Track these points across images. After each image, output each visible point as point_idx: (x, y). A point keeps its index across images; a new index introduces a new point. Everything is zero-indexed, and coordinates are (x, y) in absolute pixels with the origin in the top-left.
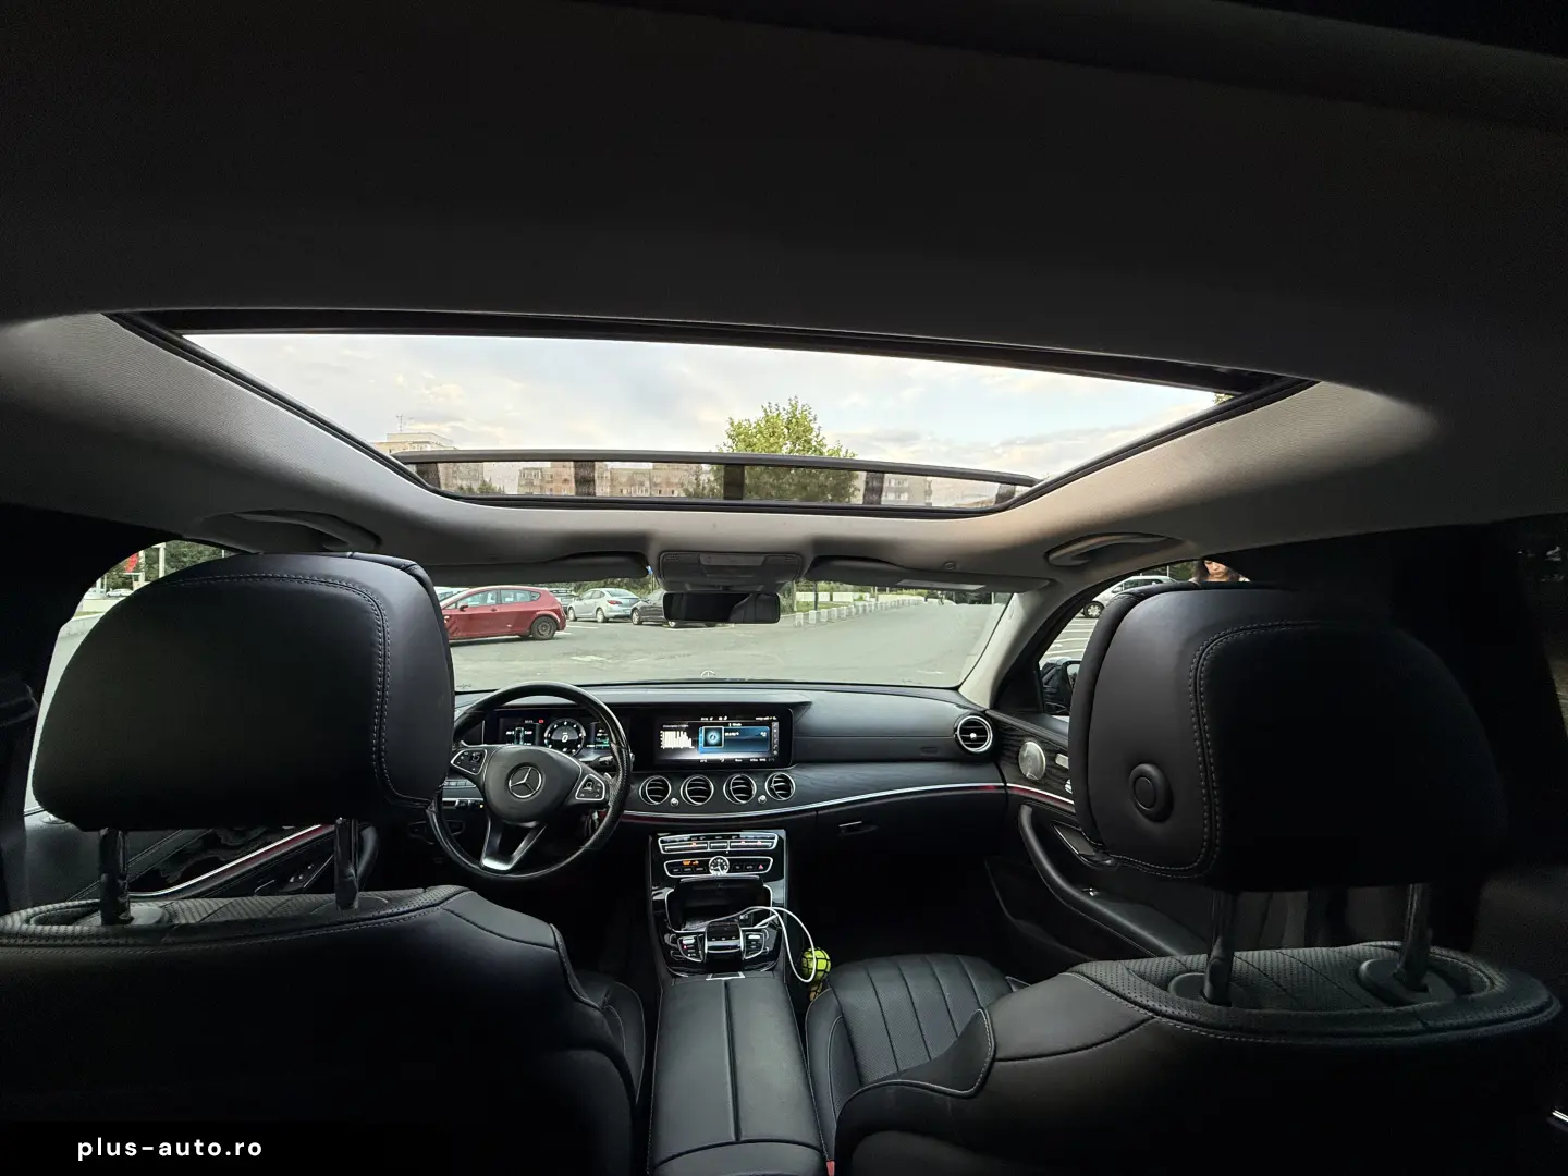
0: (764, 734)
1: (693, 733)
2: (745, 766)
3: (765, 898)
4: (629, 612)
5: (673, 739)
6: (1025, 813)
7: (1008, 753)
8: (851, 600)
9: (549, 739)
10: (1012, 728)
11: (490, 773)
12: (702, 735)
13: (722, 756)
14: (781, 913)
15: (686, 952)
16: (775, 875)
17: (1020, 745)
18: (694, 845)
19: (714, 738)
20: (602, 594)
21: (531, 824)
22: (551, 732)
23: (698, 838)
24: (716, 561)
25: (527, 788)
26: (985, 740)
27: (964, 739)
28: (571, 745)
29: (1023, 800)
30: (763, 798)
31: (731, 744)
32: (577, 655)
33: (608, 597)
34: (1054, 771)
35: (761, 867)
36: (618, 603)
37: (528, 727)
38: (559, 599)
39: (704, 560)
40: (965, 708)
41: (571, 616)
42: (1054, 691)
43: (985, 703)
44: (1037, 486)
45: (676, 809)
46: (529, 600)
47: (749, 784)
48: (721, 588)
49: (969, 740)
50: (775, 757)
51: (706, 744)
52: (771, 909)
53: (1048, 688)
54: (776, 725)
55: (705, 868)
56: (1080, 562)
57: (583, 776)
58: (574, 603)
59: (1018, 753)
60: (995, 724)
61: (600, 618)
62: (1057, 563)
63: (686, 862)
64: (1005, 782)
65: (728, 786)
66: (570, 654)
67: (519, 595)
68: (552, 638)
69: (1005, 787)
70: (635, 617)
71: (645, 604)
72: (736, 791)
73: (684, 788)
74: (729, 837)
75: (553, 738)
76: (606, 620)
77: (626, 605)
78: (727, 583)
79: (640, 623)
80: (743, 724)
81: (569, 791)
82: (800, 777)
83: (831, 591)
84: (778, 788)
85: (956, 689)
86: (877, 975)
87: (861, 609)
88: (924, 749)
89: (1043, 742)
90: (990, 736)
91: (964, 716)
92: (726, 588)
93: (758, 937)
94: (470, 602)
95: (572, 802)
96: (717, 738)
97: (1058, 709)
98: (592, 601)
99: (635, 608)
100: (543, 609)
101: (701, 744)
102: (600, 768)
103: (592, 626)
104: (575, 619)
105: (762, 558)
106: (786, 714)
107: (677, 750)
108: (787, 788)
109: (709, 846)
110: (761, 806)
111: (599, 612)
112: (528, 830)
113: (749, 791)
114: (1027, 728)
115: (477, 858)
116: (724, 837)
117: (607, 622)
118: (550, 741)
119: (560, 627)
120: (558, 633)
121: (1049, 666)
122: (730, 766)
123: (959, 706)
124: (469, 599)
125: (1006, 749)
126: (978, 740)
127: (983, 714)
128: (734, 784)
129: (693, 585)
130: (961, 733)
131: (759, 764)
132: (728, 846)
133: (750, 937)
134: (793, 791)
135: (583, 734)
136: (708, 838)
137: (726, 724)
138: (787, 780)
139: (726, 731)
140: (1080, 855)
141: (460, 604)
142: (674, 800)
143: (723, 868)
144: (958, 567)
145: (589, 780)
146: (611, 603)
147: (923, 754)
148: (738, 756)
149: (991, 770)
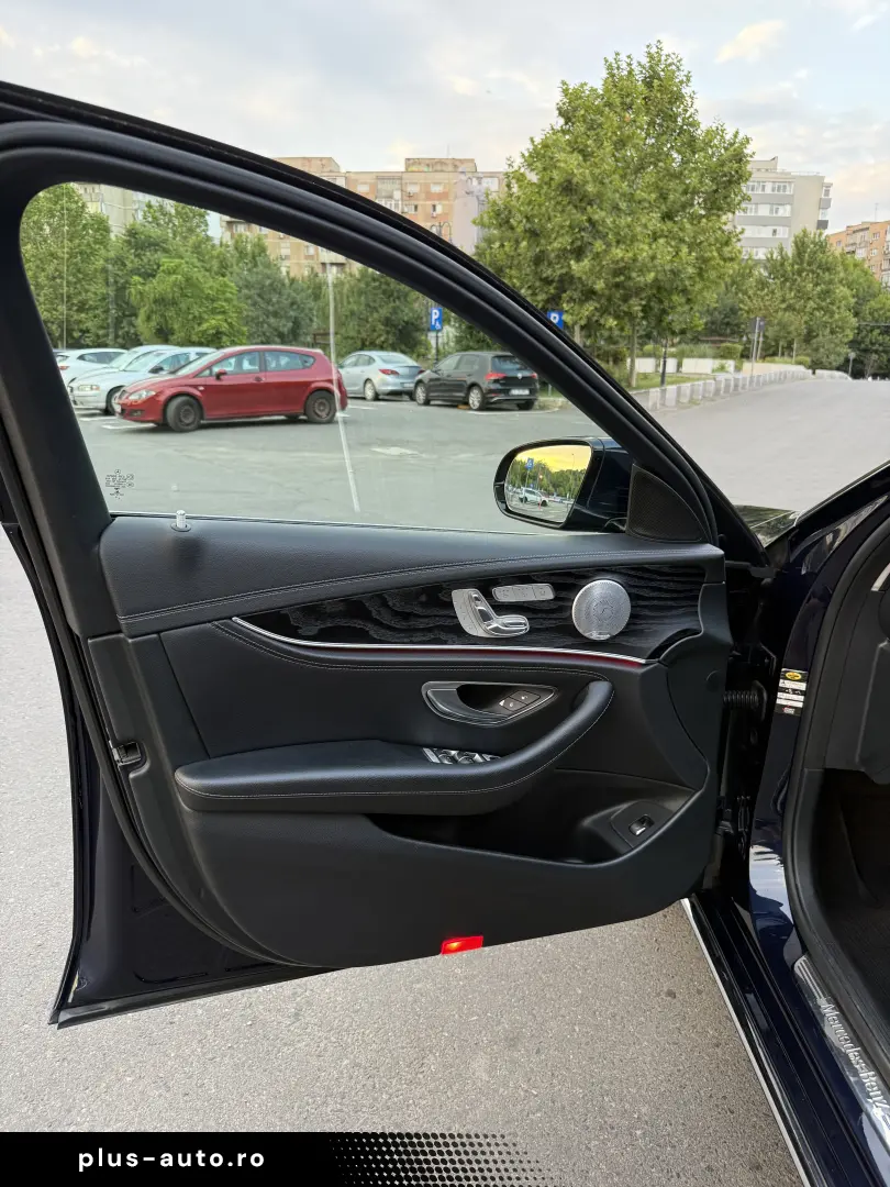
4: (410, 386)
8: (709, 371)
20: (371, 361)
32: (380, 446)
33: (379, 364)
36: (394, 373)
61: (369, 394)
66: (369, 444)
70: (421, 394)
71: (435, 376)
76: (377, 398)
77: (403, 377)
79: (427, 403)
83: (680, 356)
94: (229, 367)
98: (358, 368)
99: (420, 382)
100: (318, 379)
111: (368, 385)
117: (379, 400)
120: (338, 415)
146: (384, 372)
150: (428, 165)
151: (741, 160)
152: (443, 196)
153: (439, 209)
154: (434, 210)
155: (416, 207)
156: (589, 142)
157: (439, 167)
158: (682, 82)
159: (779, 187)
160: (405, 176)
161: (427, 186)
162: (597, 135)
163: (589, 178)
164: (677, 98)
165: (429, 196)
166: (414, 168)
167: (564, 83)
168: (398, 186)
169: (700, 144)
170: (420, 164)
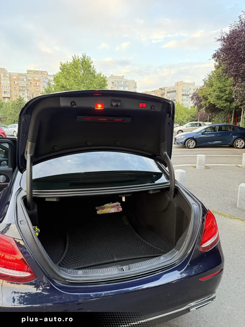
20: (15, 126)
111: (15, 133)
150: (34, 72)
151: (105, 81)
152: (38, 81)
153: (38, 84)
154: (36, 84)
155: (31, 83)
156: (68, 77)
157: (37, 73)
158: (90, 63)
159: (125, 83)
160: (27, 75)
161: (34, 78)
162: (69, 75)
163: (68, 85)
164: (90, 66)
165: (34, 80)
166: (30, 73)
167: (61, 63)
168: (25, 77)
169: (96, 77)
170: (31, 72)
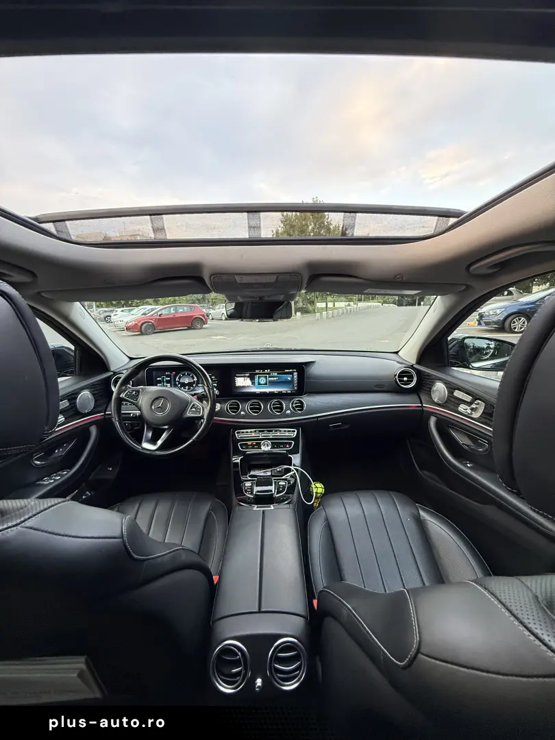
0: (289, 379)
1: (252, 378)
2: (280, 395)
3: (289, 462)
5: (242, 382)
6: (433, 421)
7: (425, 388)
8: (344, 306)
9: (179, 382)
10: (429, 375)
11: (144, 401)
12: (256, 379)
13: (268, 390)
14: (297, 470)
15: (246, 491)
16: (295, 451)
17: (432, 384)
18: (253, 435)
19: (263, 381)
21: (166, 427)
22: (180, 378)
23: (255, 431)
24: (246, 280)
25: (162, 409)
26: (412, 381)
27: (400, 381)
28: (190, 384)
29: (432, 414)
30: (289, 412)
31: (273, 383)
34: (453, 400)
35: (288, 446)
37: (167, 376)
38: (204, 310)
39: (238, 278)
40: (402, 363)
41: (210, 317)
42: (455, 353)
43: (413, 360)
44: (462, 217)
45: (243, 417)
46: (189, 310)
47: (281, 404)
48: (258, 299)
49: (403, 381)
50: (295, 390)
51: (259, 384)
52: (292, 467)
53: (451, 352)
54: (295, 374)
55: (259, 446)
56: (491, 271)
57: (191, 403)
58: (212, 311)
59: (431, 389)
60: (419, 372)
61: (224, 318)
62: (473, 273)
63: (249, 443)
64: (421, 403)
65: (270, 405)
66: (210, 336)
67: (185, 308)
68: (201, 328)
69: (422, 406)
72: (274, 408)
73: (247, 406)
74: (271, 431)
75: (181, 381)
78: (261, 294)
80: (278, 374)
81: (184, 410)
82: (309, 401)
84: (296, 407)
85: (397, 353)
86: (347, 501)
87: (349, 310)
88: (376, 386)
89: (446, 383)
90: (415, 379)
91: (401, 368)
92: (261, 298)
93: (284, 483)
94: (164, 312)
95: (186, 416)
96: (265, 380)
97: (456, 363)
98: (219, 310)
100: (197, 315)
101: (256, 384)
102: (201, 398)
103: (220, 322)
104: (213, 319)
105: (275, 277)
106: (301, 368)
107: (244, 387)
108: (302, 406)
109: (261, 436)
110: (288, 416)
111: (223, 315)
112: (165, 430)
113: (281, 408)
114: (437, 375)
115: (140, 443)
116: (269, 431)
118: (179, 383)
119: (205, 323)
120: (204, 326)
121: (453, 339)
122: (272, 395)
123: (398, 362)
124: (163, 311)
125: (424, 385)
126: (408, 381)
127: (412, 367)
128: (274, 405)
129: (242, 297)
130: (399, 377)
131: (286, 394)
132: (271, 435)
133: (280, 483)
134: (305, 408)
135: (196, 379)
136: (260, 431)
137: (270, 374)
138: (301, 403)
139: (269, 377)
140: (463, 444)
141: (159, 314)
142: (242, 413)
143: (268, 446)
144: (404, 279)
145: (194, 405)
147: (377, 389)
148: (275, 390)
149: (414, 397)
169: (333, 230)
